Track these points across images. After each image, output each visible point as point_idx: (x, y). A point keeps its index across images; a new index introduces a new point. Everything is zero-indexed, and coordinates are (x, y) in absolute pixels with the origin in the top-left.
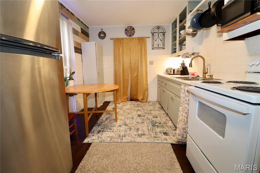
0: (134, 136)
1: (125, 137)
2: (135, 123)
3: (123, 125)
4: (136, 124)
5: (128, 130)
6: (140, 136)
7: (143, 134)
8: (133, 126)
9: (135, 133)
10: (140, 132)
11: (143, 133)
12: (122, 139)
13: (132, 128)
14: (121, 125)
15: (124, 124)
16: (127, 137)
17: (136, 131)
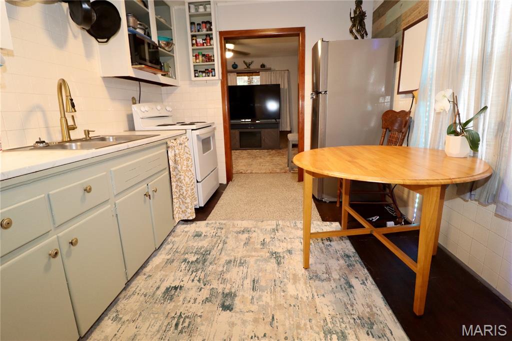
0: (256, 230)
1: (273, 229)
2: (252, 261)
3: (282, 255)
4: (247, 259)
5: (267, 240)
6: (246, 231)
7: (240, 233)
8: (256, 250)
9: (254, 235)
10: (245, 236)
11: (240, 235)
12: (277, 225)
13: (259, 246)
14: (288, 254)
15: (280, 256)
16: (269, 228)
17: (252, 240)
